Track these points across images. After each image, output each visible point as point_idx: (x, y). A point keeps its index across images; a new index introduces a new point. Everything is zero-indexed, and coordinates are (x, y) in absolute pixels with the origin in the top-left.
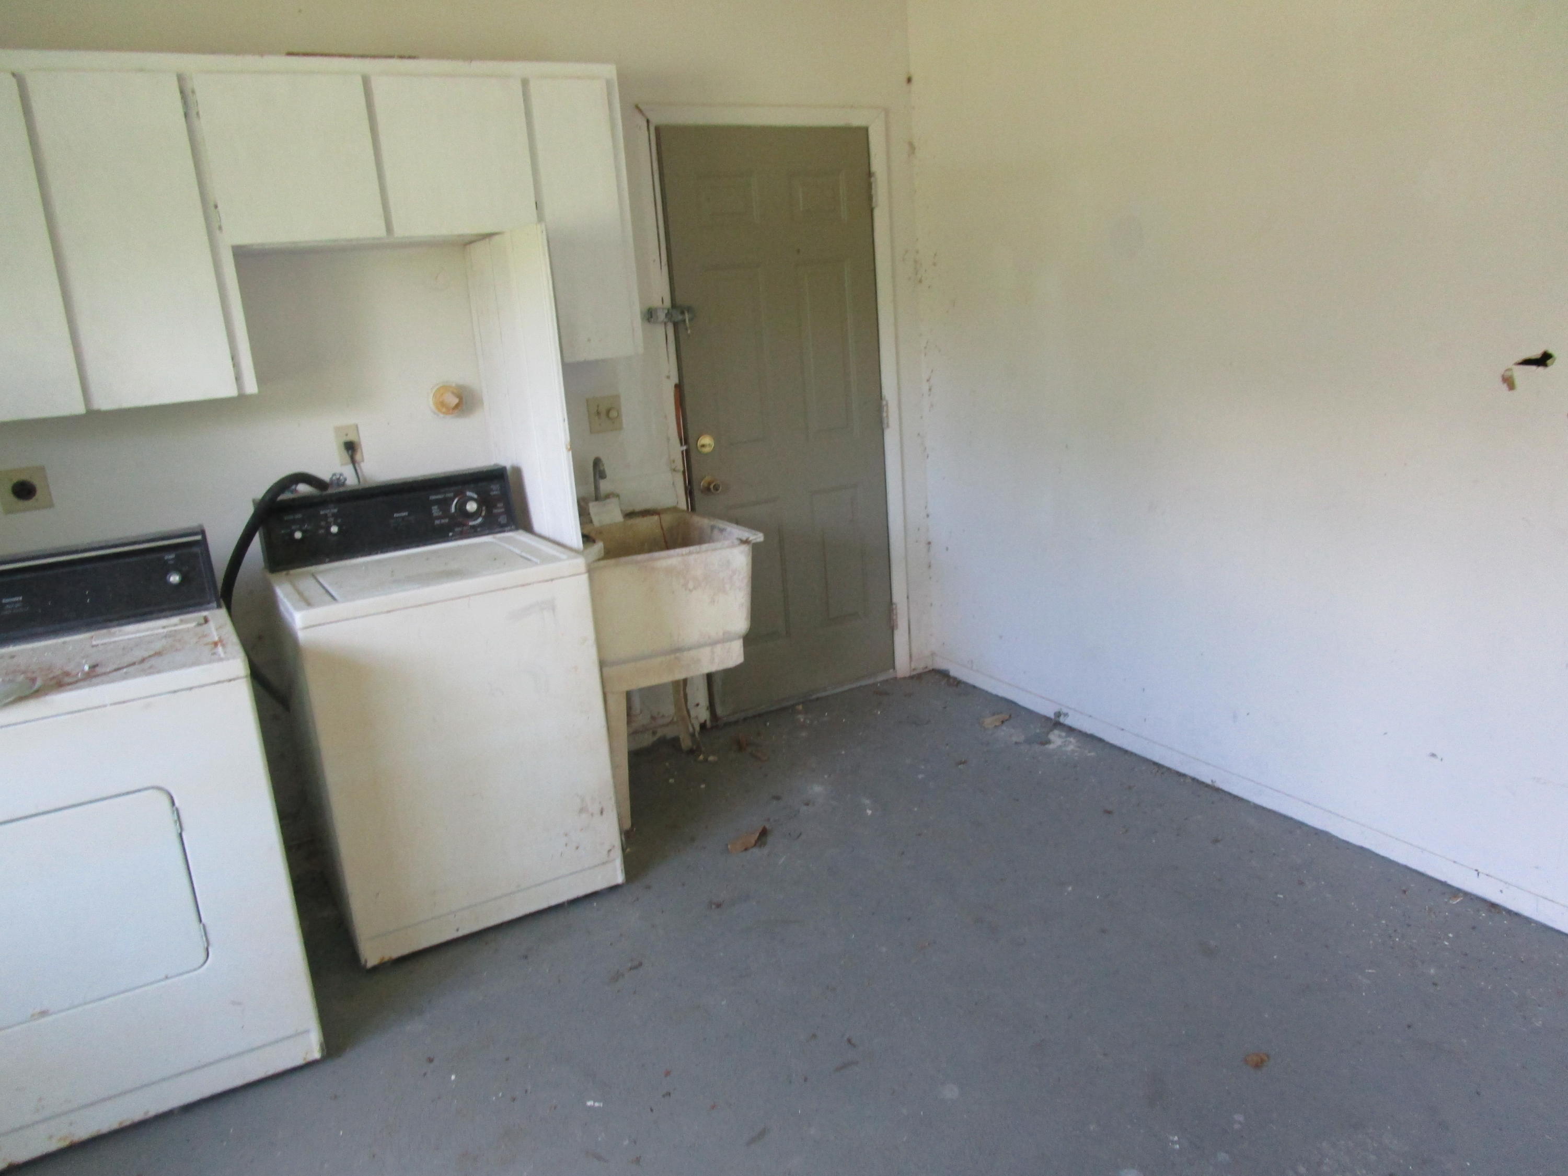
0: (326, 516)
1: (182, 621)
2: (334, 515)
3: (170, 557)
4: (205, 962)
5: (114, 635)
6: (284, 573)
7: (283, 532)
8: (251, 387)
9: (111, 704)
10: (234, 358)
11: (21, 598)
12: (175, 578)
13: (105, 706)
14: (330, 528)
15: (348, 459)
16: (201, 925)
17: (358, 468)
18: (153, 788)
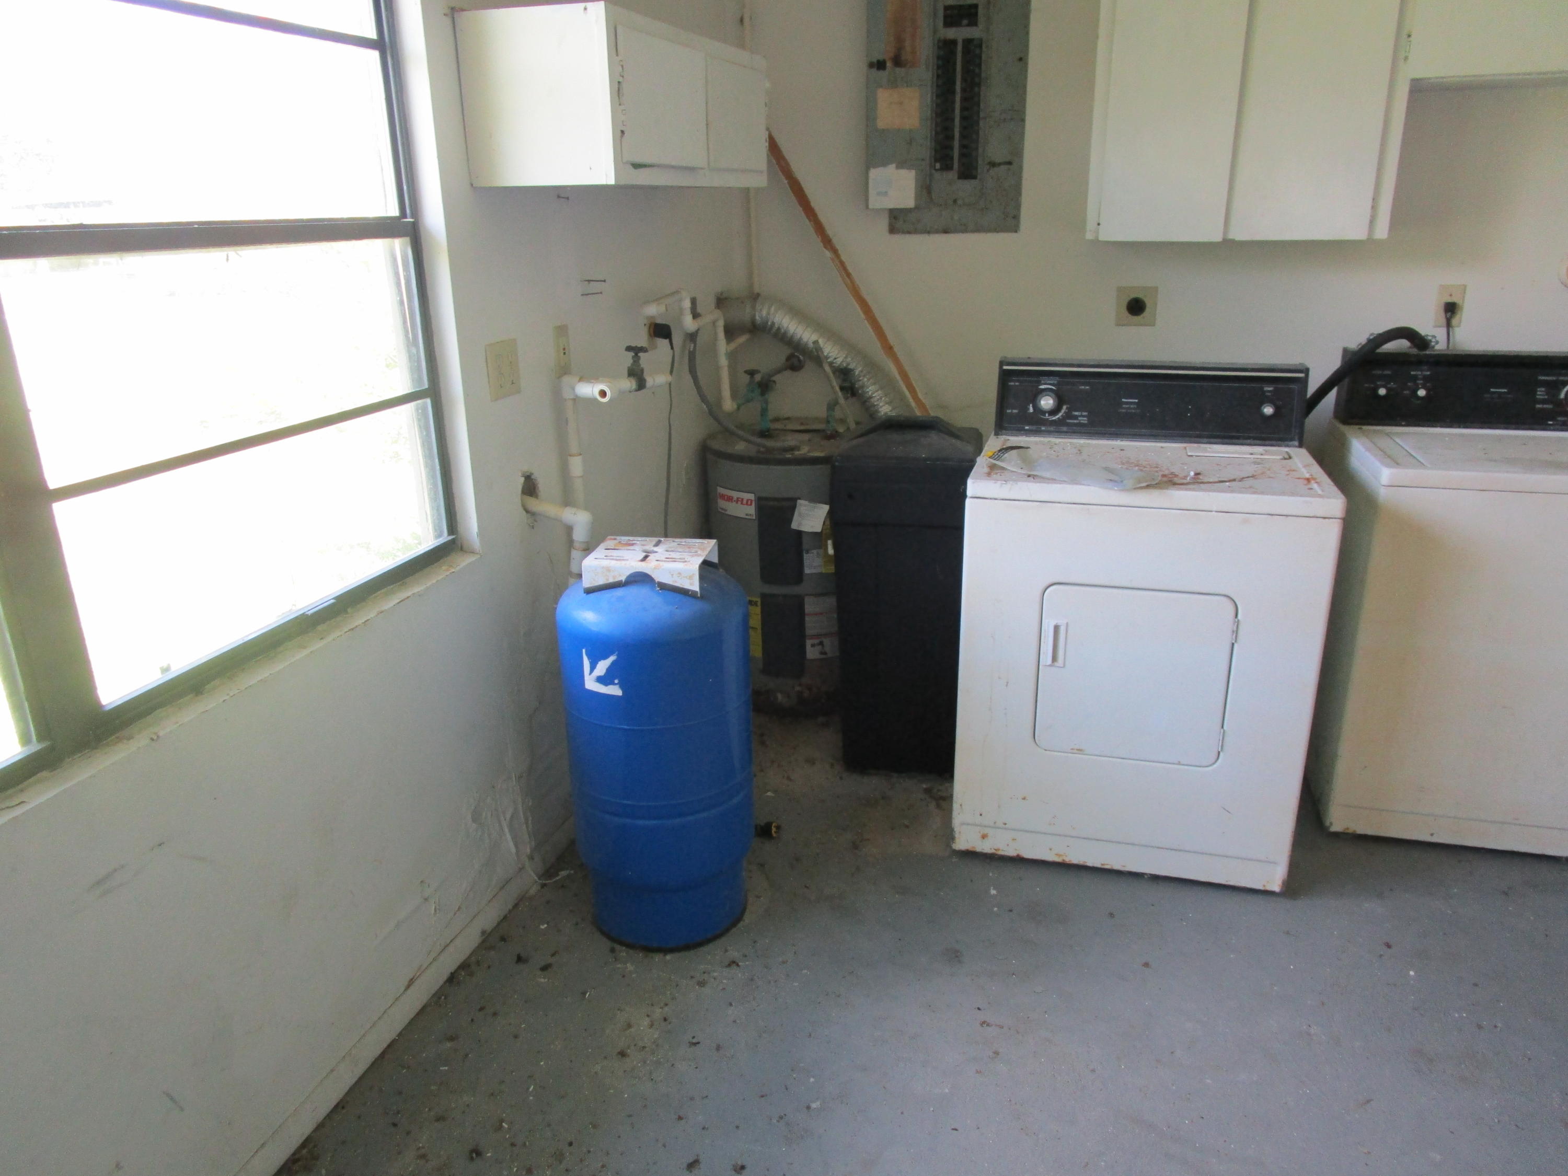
0: (1415, 378)
1: (1267, 452)
2: (1425, 378)
3: (1269, 388)
4: (1214, 763)
5: (1205, 450)
6: (1357, 427)
7: (1366, 385)
8: (1382, 232)
9: (1216, 512)
10: (1375, 200)
11: (1136, 401)
12: (1268, 410)
13: (1211, 511)
14: (1417, 391)
15: (1444, 321)
16: (1222, 731)
17: (1451, 333)
18: (1225, 596)
